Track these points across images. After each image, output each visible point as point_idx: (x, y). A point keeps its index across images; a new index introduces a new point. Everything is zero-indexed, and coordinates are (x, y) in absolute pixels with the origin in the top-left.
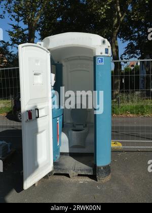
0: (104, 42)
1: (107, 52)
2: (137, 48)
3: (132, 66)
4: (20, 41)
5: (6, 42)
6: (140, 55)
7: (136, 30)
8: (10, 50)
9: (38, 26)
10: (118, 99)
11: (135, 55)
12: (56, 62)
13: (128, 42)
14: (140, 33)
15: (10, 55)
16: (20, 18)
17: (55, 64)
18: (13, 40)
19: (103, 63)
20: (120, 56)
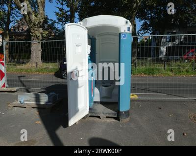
0: (127, 22)
1: (129, 30)
2: (150, 26)
3: (146, 39)
4: (64, 20)
5: (54, 20)
6: (152, 31)
7: (149, 12)
8: (56, 27)
9: (77, 9)
10: (135, 64)
11: (148, 31)
12: (91, 37)
13: (143, 21)
14: (153, 14)
15: (57, 30)
16: (64, 3)
17: (91, 39)
18: (58, 19)
19: (126, 38)
20: (137, 32)
